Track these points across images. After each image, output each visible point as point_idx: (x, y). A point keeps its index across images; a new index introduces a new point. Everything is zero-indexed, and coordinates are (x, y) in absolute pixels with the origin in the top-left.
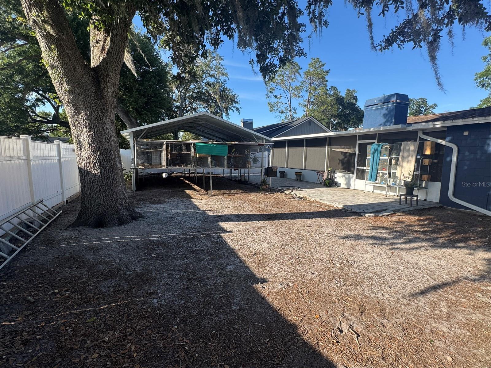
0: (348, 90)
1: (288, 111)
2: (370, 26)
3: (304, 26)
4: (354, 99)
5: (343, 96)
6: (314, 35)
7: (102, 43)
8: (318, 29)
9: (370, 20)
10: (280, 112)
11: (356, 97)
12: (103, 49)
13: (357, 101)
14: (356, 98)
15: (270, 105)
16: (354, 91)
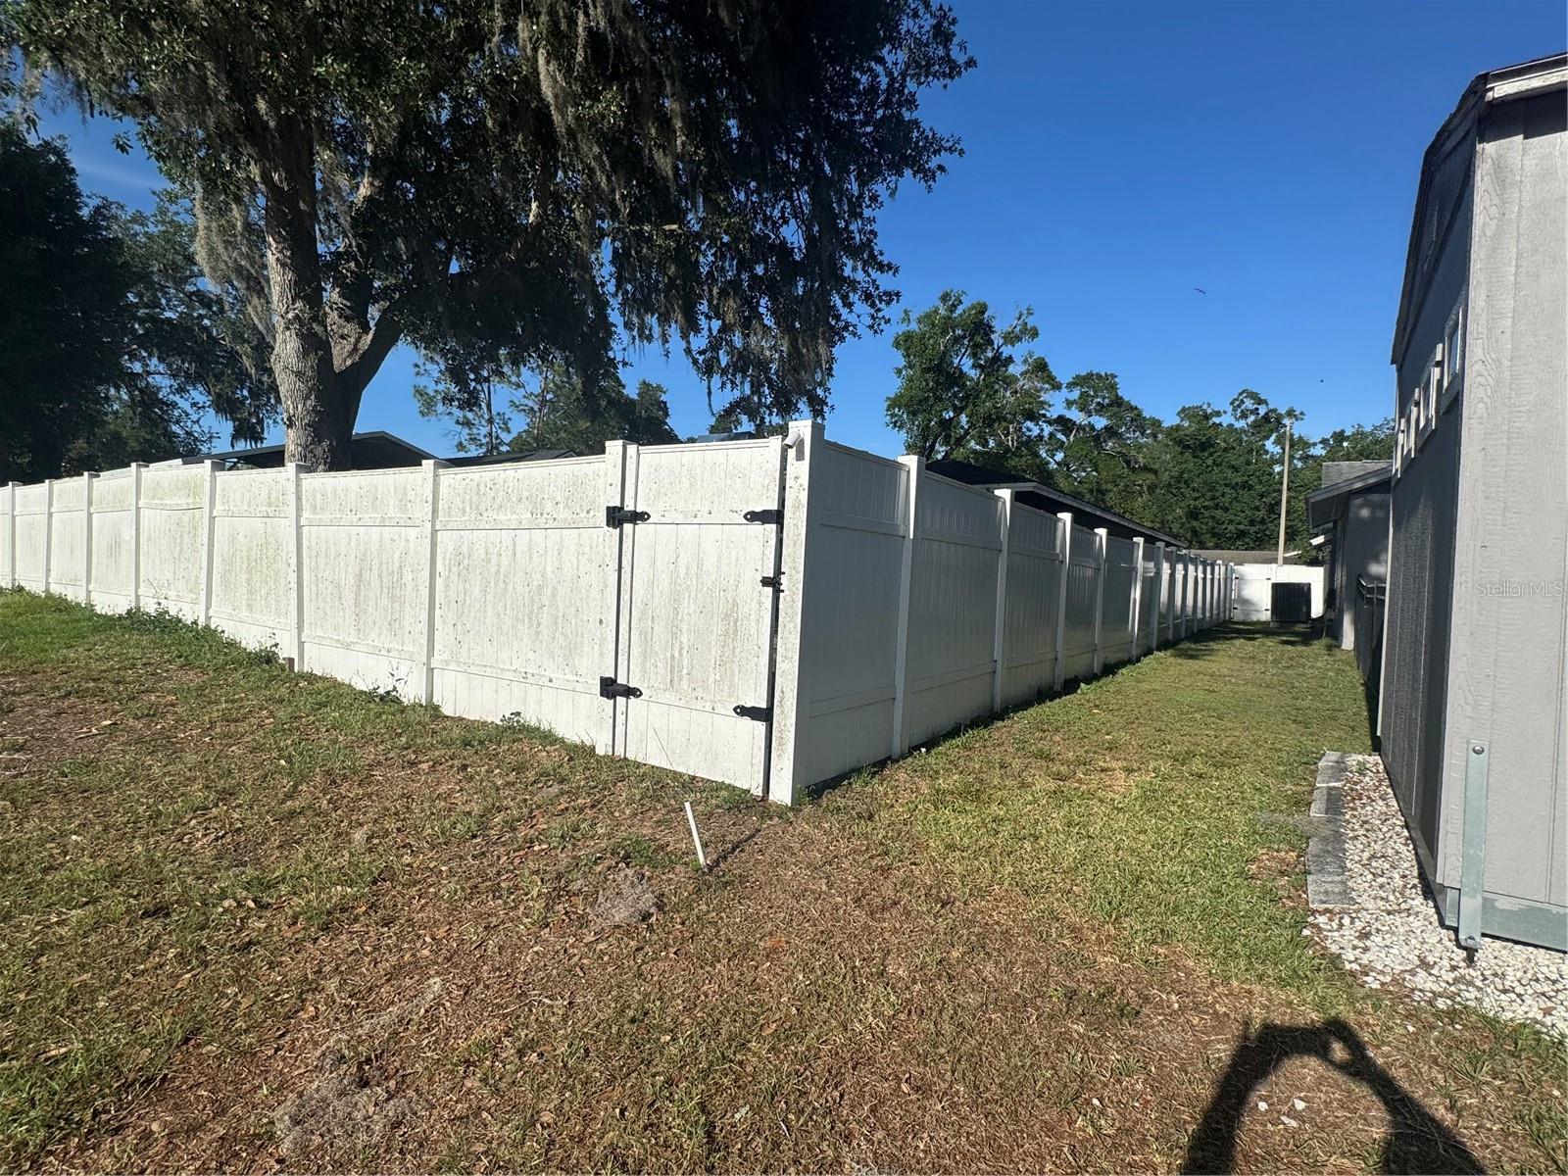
0: (644, 382)
1: (484, 423)
2: (710, 393)
3: (615, 326)
4: (660, 409)
5: (631, 396)
6: (631, 348)
7: (352, 340)
8: (637, 341)
9: (709, 388)
10: (458, 422)
11: (665, 403)
12: (355, 349)
13: (667, 415)
14: (663, 407)
15: (421, 395)
16: (659, 388)
